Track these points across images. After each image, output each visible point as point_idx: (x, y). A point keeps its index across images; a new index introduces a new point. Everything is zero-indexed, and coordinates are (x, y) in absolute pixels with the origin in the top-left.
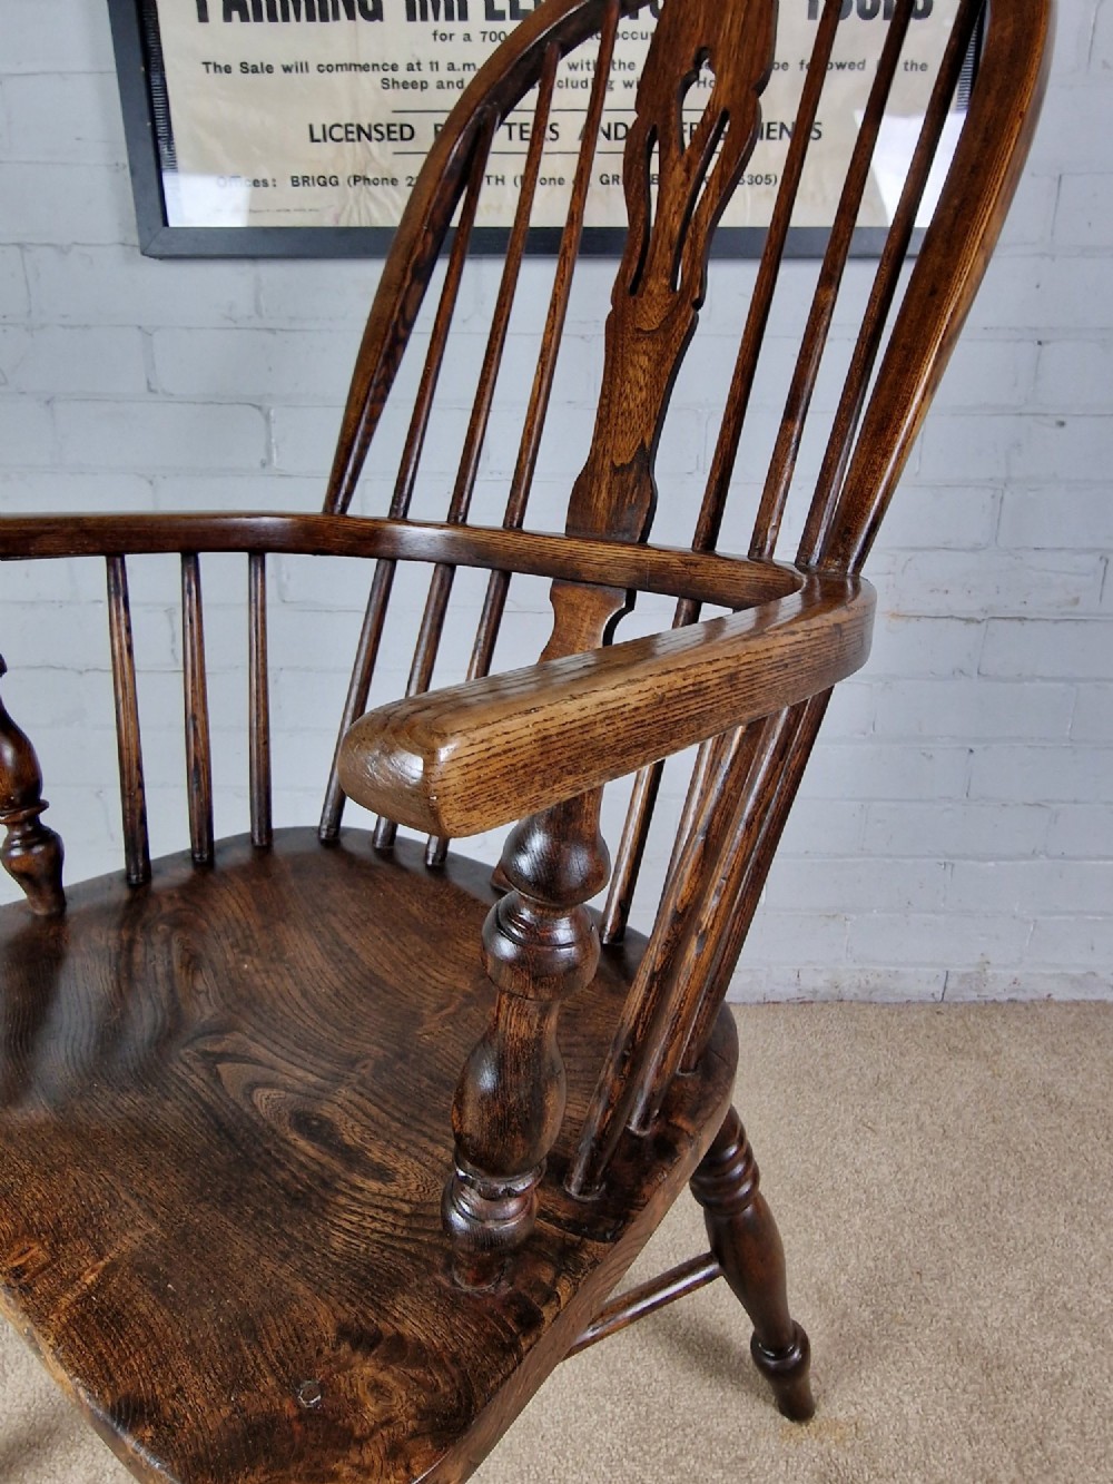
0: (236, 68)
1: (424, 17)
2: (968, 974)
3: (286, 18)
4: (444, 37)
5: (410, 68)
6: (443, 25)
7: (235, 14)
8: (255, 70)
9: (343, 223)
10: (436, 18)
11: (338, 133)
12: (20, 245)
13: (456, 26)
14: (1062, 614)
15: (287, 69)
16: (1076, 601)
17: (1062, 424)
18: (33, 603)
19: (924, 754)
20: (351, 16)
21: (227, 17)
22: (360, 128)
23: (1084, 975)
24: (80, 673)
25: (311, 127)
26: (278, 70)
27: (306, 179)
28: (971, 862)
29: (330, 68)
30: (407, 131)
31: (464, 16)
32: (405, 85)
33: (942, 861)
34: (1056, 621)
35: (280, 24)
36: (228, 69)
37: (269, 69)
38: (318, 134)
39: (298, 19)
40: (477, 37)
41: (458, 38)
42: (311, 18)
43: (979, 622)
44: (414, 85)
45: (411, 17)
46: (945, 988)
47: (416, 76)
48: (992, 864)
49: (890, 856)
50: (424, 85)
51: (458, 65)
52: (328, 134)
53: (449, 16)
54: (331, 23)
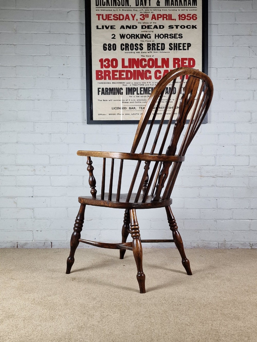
0: (102, 101)
1: (128, 94)
2: (222, 243)
3: (110, 94)
4: (131, 97)
5: (126, 100)
6: (131, 95)
7: (103, 94)
8: (105, 101)
9: (116, 120)
10: (130, 94)
11: (116, 108)
12: (68, 122)
13: (133, 95)
14: (229, 176)
15: (109, 101)
16: (230, 174)
17: (224, 146)
18: (61, 175)
19: (209, 200)
20: (119, 94)
21: (102, 94)
22: (119, 108)
23: (244, 243)
24: (67, 187)
25: (112, 108)
26: (108, 100)
27: (111, 114)
28: (220, 220)
29: (115, 100)
30: (125, 108)
31: (134, 94)
32: (125, 102)
33: (214, 220)
34: (228, 177)
35: (109, 95)
36: (101, 101)
37: (107, 101)
38: (113, 108)
39: (111, 94)
40: (135, 97)
41: (133, 97)
42: (113, 94)
43: (215, 177)
44: (127, 102)
45: (127, 94)
46: (218, 246)
47: (127, 101)
48: (223, 221)
49: (205, 219)
50: (128, 103)
51: (133, 100)
52: (114, 108)
53: (132, 94)
54: (116, 95)
